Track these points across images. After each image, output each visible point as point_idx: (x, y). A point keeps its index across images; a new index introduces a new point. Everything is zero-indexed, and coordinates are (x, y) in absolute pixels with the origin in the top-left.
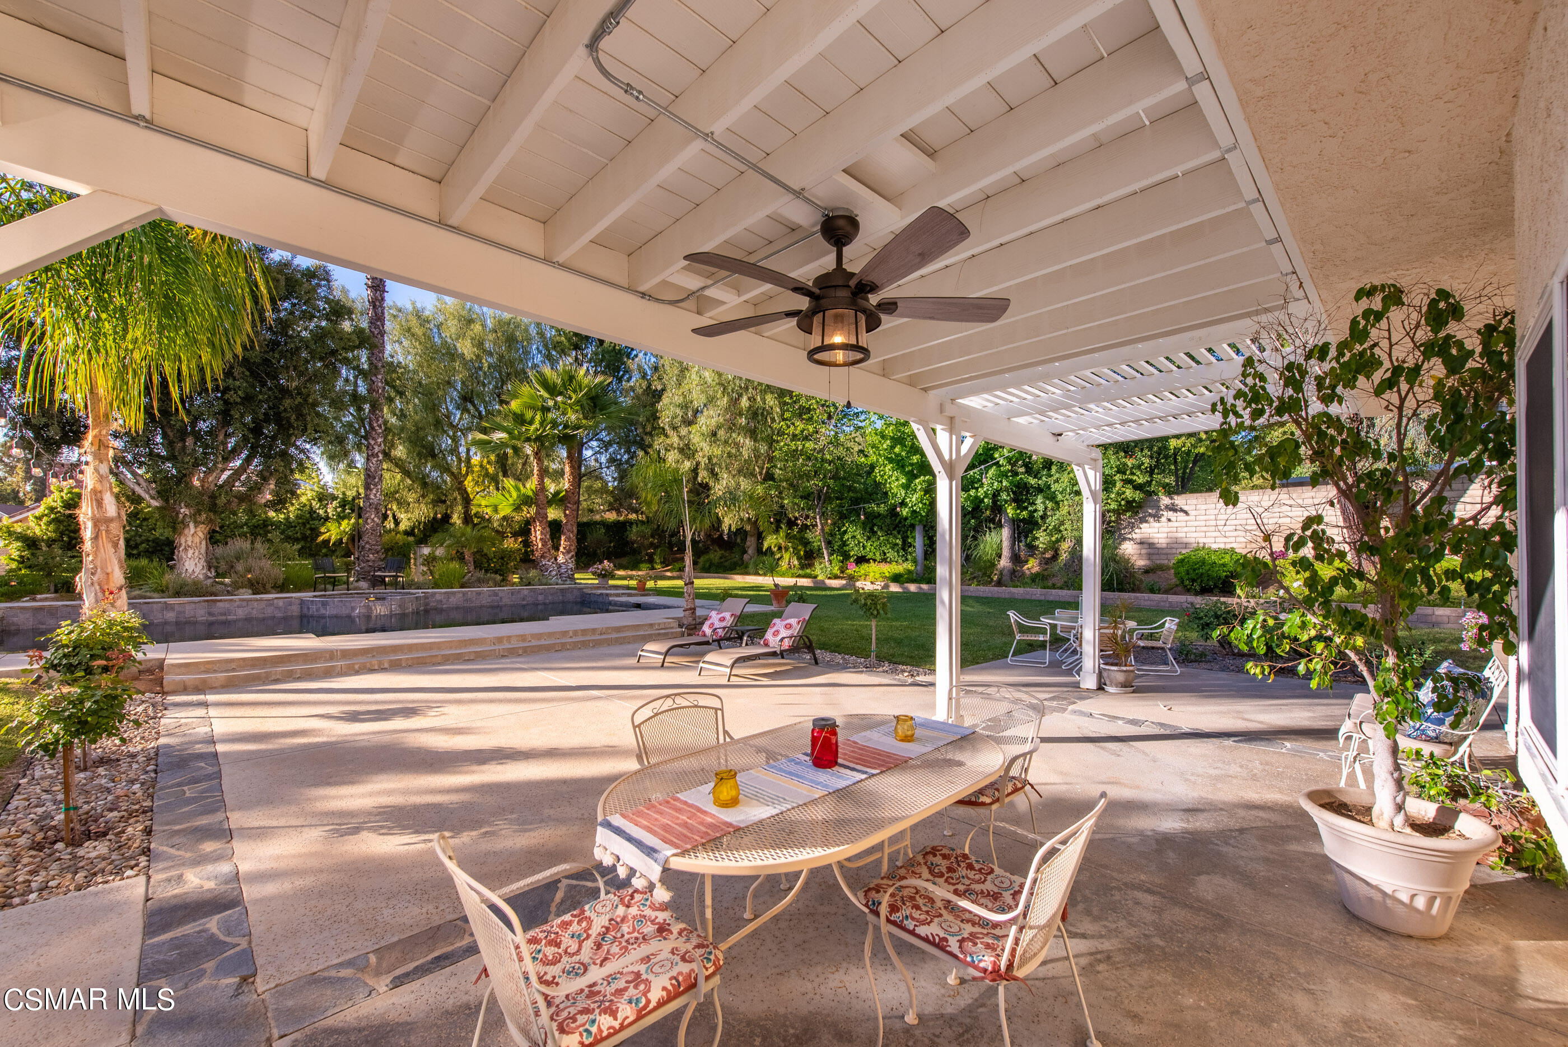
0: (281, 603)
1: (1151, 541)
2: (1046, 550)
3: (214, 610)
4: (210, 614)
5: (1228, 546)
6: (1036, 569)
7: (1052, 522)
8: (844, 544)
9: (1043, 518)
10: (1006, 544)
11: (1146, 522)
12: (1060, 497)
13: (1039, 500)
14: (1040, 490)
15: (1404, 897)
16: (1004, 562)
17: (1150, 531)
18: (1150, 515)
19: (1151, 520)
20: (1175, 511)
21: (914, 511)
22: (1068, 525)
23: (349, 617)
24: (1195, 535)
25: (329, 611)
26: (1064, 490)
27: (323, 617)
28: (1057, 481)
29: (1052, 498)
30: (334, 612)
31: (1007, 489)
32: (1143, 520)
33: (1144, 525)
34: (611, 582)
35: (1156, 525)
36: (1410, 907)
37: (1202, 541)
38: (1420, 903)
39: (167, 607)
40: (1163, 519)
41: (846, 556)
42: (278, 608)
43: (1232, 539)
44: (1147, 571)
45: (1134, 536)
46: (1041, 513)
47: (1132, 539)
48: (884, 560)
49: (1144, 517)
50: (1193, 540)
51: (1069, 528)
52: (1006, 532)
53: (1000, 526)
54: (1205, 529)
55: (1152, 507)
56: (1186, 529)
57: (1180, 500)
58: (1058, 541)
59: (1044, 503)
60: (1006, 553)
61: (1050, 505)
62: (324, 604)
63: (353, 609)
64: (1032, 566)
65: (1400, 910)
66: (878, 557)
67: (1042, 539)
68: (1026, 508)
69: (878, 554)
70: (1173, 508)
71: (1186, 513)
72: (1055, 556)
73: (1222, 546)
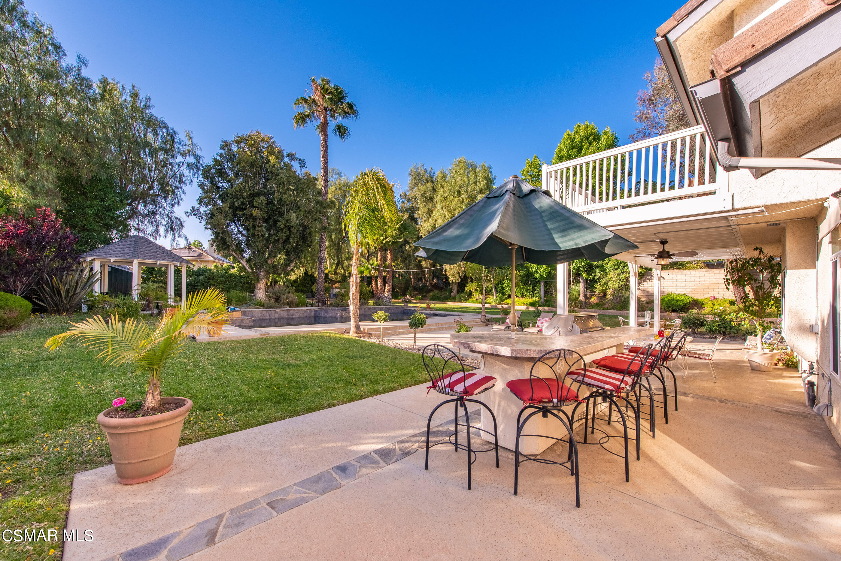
1: (648, 290)
2: (600, 293)
3: (290, 314)
4: (288, 315)
5: (683, 293)
6: (595, 302)
7: (603, 281)
8: (503, 289)
9: (598, 279)
10: (582, 290)
12: (608, 270)
13: (597, 271)
14: (598, 267)
15: (763, 364)
16: (582, 298)
17: (648, 285)
18: (648, 279)
19: (648, 281)
21: (541, 275)
22: (611, 282)
23: (336, 317)
24: (668, 288)
25: (328, 315)
26: (611, 267)
27: (326, 317)
28: (607, 264)
29: (604, 271)
30: (330, 315)
31: (583, 266)
32: (644, 281)
33: (645, 283)
34: (409, 305)
35: (651, 283)
36: (764, 366)
37: (670, 290)
38: (766, 365)
41: (504, 294)
43: (684, 290)
44: (647, 303)
46: (598, 277)
48: (523, 296)
50: (666, 290)
51: (612, 284)
52: (582, 285)
53: (579, 282)
54: (672, 285)
55: (648, 276)
58: (606, 289)
59: (600, 273)
60: (582, 294)
61: (602, 273)
62: (326, 312)
63: (337, 314)
64: (594, 300)
65: (762, 366)
66: (520, 295)
67: (598, 288)
68: (591, 275)
69: (519, 293)
72: (605, 295)
73: (680, 292)
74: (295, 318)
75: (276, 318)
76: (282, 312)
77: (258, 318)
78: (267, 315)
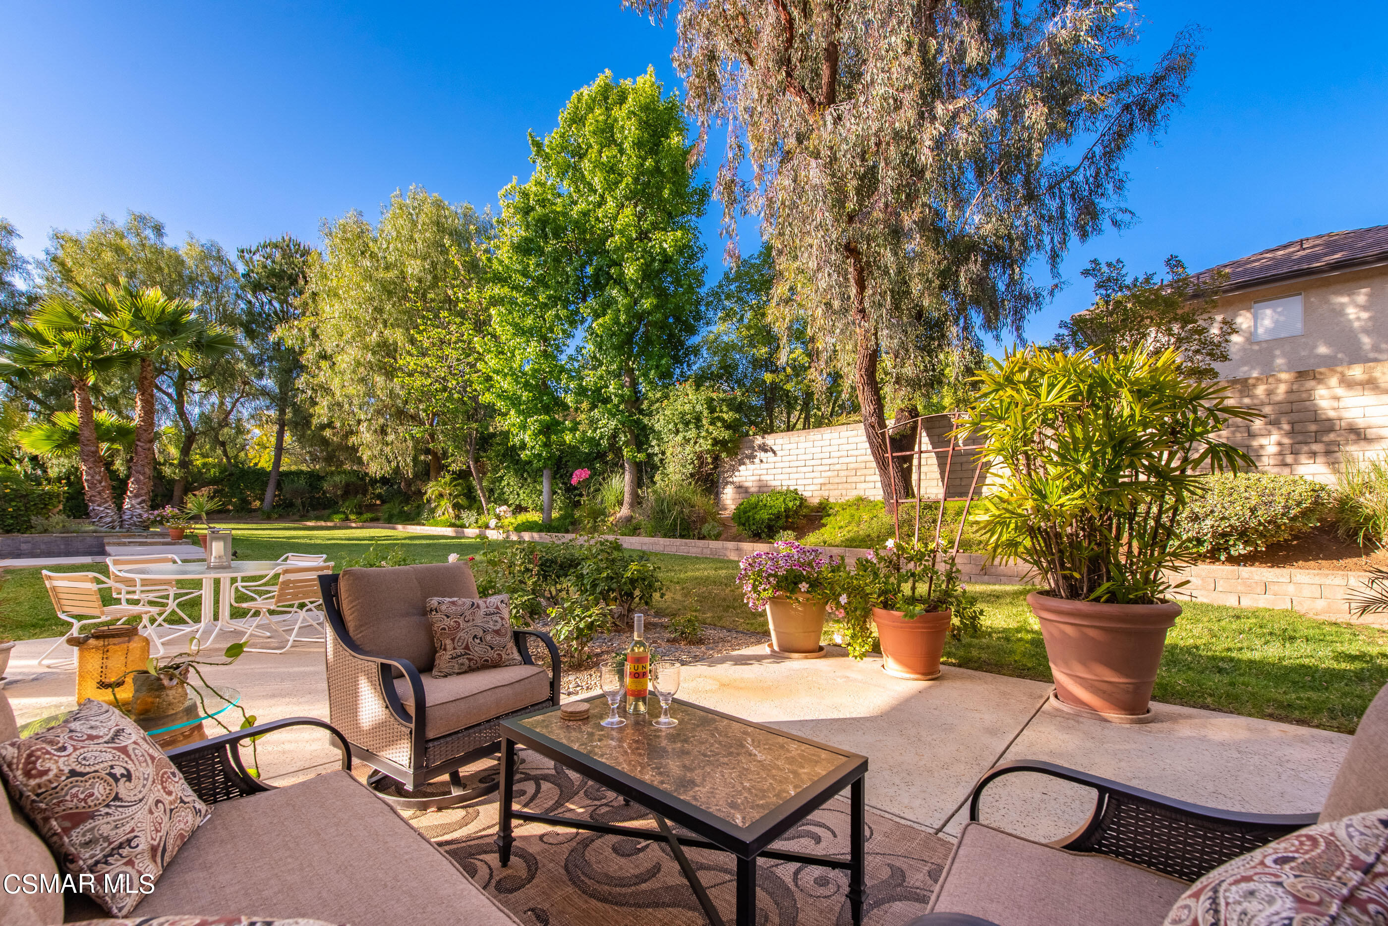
1: (746, 484)
10: (627, 490)
11: (744, 464)
17: (746, 473)
18: (747, 456)
19: (747, 461)
20: (766, 451)
24: (780, 477)
31: (624, 430)
32: (742, 463)
33: (742, 468)
35: (752, 466)
40: (757, 461)
45: (735, 479)
47: (732, 483)
49: (742, 459)
52: (627, 477)
54: (789, 470)
55: (748, 448)
56: (774, 471)
57: (770, 440)
60: (627, 498)
68: (645, 451)
70: (764, 448)
71: (774, 452)
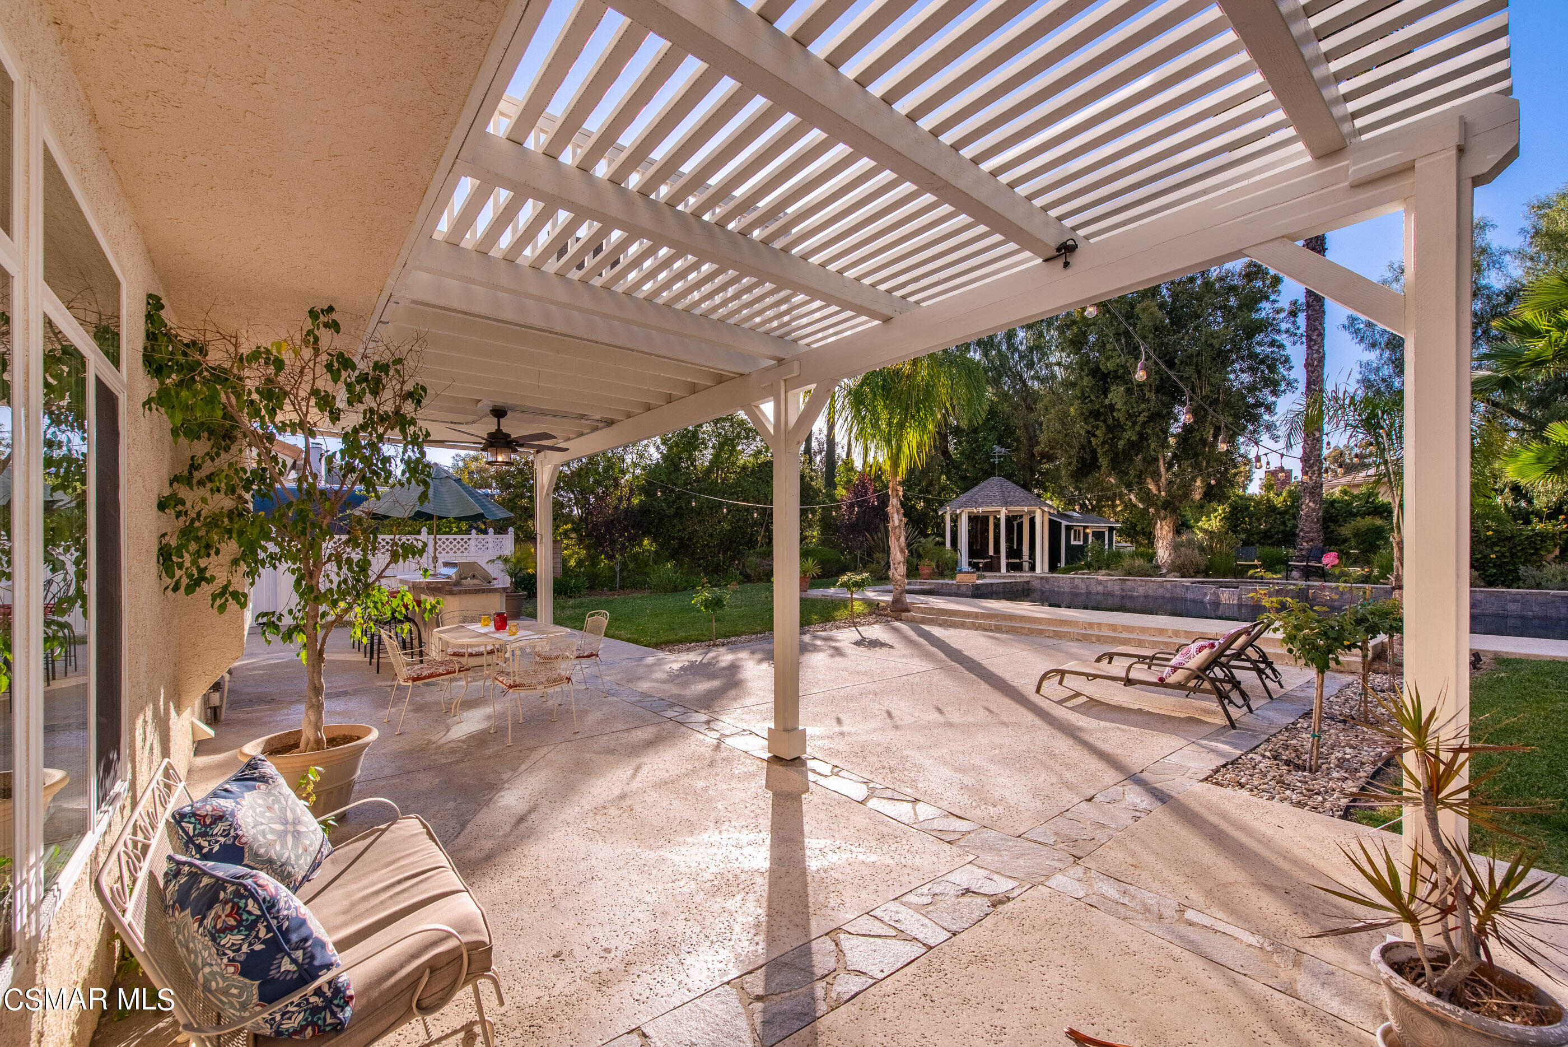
0: (1169, 585)
3: (1125, 587)
4: (1122, 590)
39: (1099, 582)
42: (1166, 589)
74: (1137, 597)
75: (1098, 593)
76: (1110, 583)
77: (1067, 590)
78: (1083, 586)
